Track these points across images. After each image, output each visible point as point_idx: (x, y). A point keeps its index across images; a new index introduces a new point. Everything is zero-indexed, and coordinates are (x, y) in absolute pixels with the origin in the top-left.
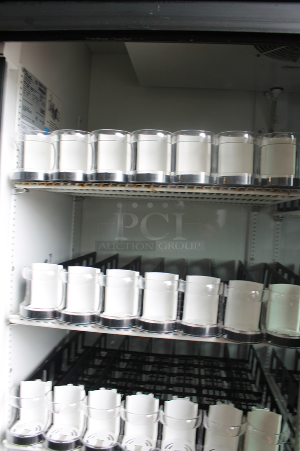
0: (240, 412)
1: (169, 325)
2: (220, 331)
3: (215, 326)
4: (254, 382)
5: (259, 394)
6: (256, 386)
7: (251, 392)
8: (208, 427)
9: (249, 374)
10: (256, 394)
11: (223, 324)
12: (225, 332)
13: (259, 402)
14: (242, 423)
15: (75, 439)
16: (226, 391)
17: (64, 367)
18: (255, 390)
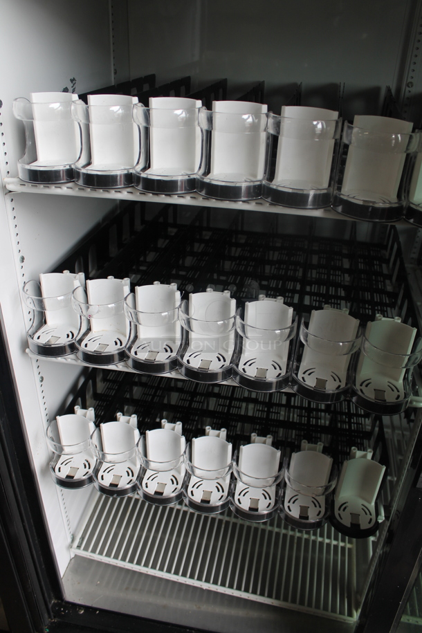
0: (355, 322)
1: (248, 188)
2: (332, 200)
3: (325, 191)
4: (390, 277)
5: (393, 295)
6: (391, 282)
7: (382, 292)
8: (306, 341)
9: (384, 266)
10: (389, 294)
11: (339, 189)
12: (339, 201)
13: (393, 305)
14: (357, 337)
15: (119, 349)
16: (345, 288)
17: (114, 251)
18: (389, 288)
